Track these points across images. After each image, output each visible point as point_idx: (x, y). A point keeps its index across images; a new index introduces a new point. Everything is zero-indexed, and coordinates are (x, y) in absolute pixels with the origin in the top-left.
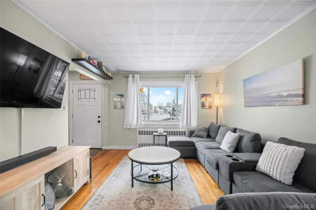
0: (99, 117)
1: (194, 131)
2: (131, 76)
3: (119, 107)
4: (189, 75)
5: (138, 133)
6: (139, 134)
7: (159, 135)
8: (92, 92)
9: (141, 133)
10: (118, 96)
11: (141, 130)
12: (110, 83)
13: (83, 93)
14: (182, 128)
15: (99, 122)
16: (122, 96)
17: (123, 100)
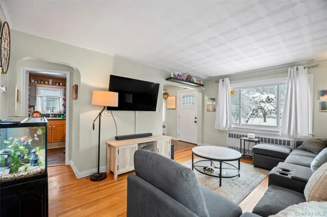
0: (196, 118)
1: (303, 142)
2: (221, 80)
3: (211, 109)
4: (295, 67)
5: (228, 135)
6: (230, 137)
7: (250, 141)
8: (191, 98)
9: (231, 136)
10: (211, 100)
11: (231, 133)
12: (204, 89)
13: (186, 98)
14: (282, 136)
15: (196, 122)
16: (213, 99)
17: (214, 103)
